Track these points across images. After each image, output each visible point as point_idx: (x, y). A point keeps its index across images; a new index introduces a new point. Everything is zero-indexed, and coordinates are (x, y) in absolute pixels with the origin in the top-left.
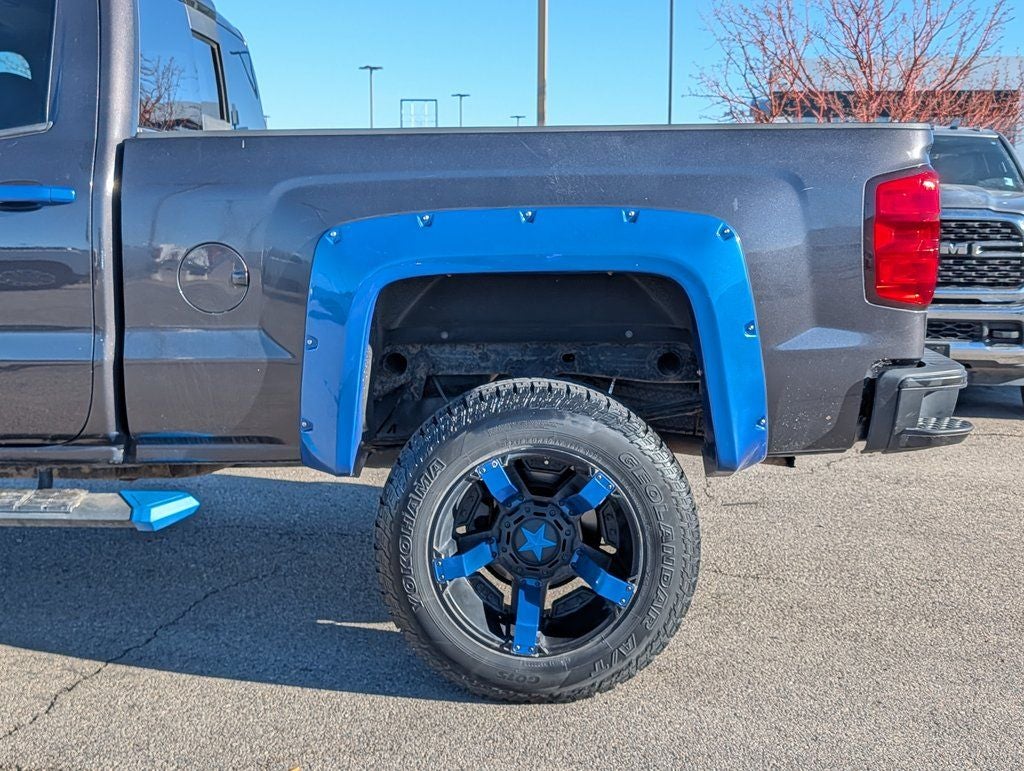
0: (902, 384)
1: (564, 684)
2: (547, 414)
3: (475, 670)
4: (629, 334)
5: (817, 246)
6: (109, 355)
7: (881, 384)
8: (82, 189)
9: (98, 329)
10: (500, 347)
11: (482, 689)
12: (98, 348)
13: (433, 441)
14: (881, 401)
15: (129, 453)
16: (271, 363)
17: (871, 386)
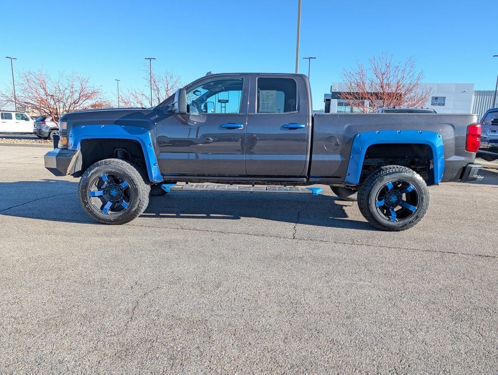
0: (472, 168)
1: (401, 227)
2: (401, 172)
3: (383, 224)
4: (407, 157)
5: (456, 139)
6: (308, 160)
7: (467, 167)
8: (306, 125)
9: (307, 154)
10: (377, 159)
11: (383, 228)
12: (306, 158)
13: (377, 178)
14: (467, 171)
15: (308, 180)
16: (342, 161)
17: (464, 168)
